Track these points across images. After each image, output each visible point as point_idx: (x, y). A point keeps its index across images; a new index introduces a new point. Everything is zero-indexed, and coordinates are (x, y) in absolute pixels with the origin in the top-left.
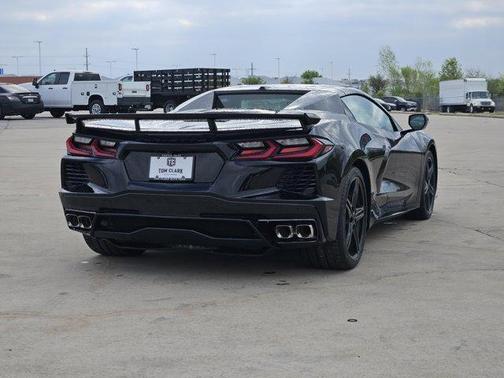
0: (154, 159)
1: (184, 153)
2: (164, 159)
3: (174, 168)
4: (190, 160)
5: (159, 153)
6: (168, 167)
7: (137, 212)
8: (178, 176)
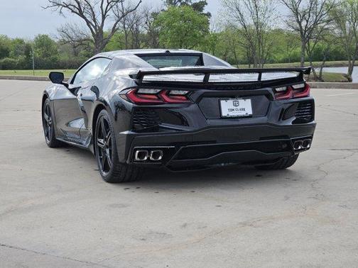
0: (223, 102)
1: (245, 97)
2: (230, 102)
3: (238, 108)
4: (249, 101)
5: (226, 97)
6: (235, 108)
7: (215, 142)
8: (243, 113)
